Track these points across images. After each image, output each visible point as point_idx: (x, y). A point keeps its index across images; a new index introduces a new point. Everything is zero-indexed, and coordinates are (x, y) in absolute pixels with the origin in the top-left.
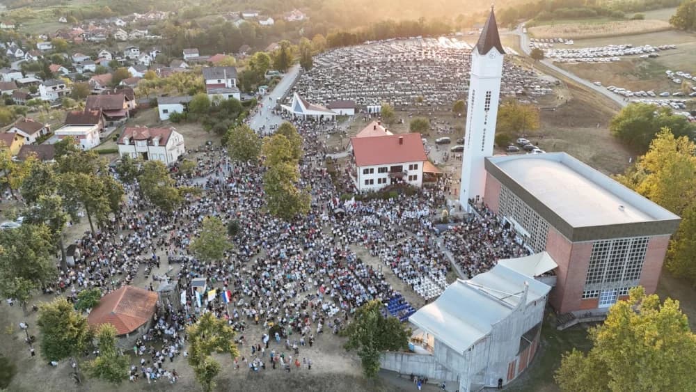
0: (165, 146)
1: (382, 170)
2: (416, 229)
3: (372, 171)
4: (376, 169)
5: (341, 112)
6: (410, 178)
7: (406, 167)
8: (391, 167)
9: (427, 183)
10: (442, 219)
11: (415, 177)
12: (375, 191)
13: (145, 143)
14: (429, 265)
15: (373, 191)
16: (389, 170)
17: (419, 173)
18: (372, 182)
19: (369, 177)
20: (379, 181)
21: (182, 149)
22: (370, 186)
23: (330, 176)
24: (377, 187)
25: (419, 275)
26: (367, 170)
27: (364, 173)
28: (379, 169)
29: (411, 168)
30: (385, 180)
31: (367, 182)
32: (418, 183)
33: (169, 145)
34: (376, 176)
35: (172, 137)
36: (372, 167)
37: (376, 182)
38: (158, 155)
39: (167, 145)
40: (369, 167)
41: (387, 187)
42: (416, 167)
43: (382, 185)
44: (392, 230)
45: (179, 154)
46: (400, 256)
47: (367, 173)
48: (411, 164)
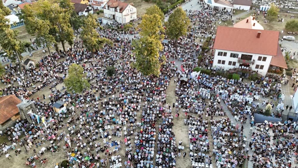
0: (122, 13)
1: (233, 56)
2: (235, 113)
3: (225, 54)
4: (229, 53)
5: (240, 7)
6: (257, 67)
7: (255, 57)
8: (242, 55)
9: (271, 74)
10: (264, 111)
11: (262, 67)
12: (225, 70)
13: (114, 9)
14: (223, 153)
15: (223, 70)
16: (240, 56)
17: (266, 65)
18: (224, 62)
19: (222, 58)
20: (230, 63)
21: (135, 17)
22: (221, 65)
23: (201, 50)
24: (227, 67)
25: (207, 160)
26: (222, 53)
27: (219, 55)
28: (231, 54)
29: (260, 59)
30: (234, 64)
31: (219, 62)
32: (263, 72)
33: (124, 13)
34: (228, 59)
35: (127, 8)
36: (226, 51)
37: (227, 63)
38: (119, 17)
39: (123, 13)
40: (224, 51)
41: (235, 69)
42: (265, 59)
43: (232, 67)
44: (215, 106)
45: (132, 19)
46: (205, 134)
47: (221, 55)
48: (261, 56)
